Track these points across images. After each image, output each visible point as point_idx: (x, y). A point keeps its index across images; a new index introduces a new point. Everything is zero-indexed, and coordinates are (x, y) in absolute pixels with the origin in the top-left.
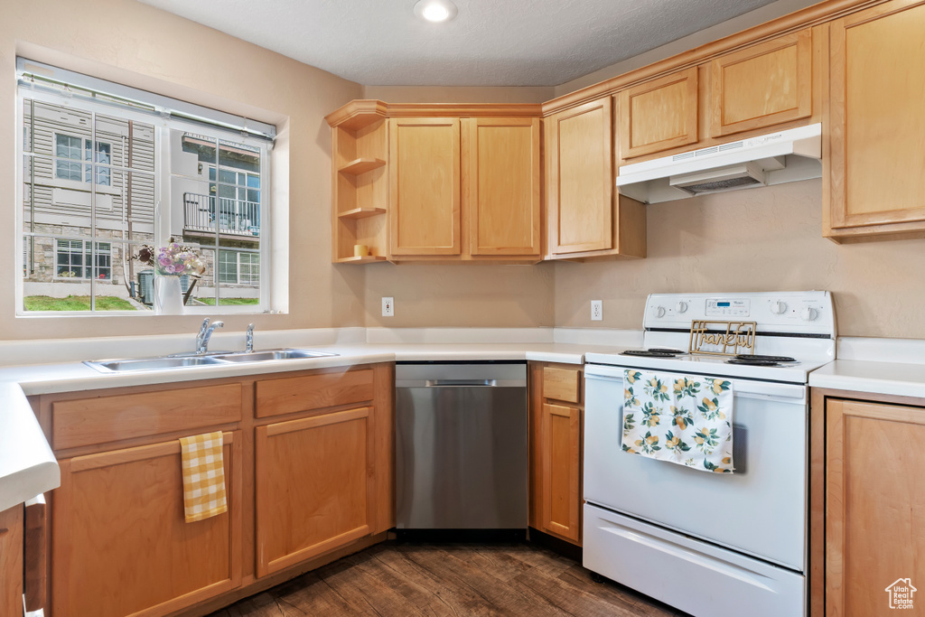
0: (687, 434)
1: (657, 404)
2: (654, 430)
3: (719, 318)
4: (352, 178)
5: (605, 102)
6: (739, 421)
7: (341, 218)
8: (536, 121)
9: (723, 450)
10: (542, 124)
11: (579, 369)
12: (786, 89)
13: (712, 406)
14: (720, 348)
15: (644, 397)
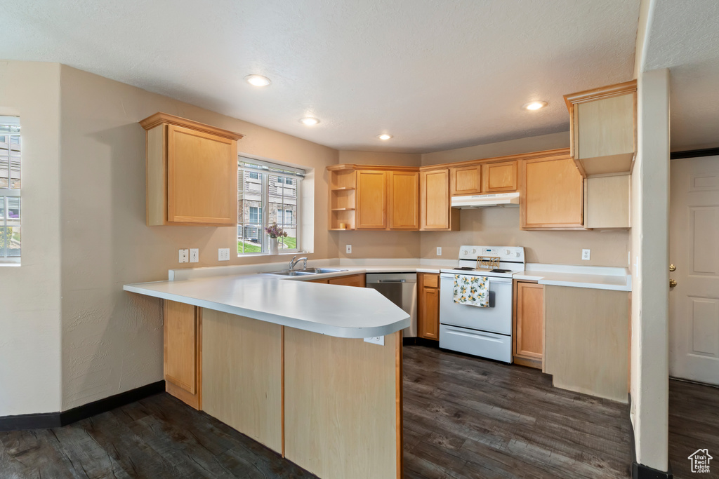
0: (475, 295)
1: (466, 286)
2: (464, 295)
3: (487, 255)
4: (336, 194)
5: (446, 171)
6: (492, 290)
7: (333, 211)
8: (417, 173)
9: (486, 299)
10: (419, 174)
11: (438, 275)
12: (509, 180)
13: (483, 286)
14: (487, 267)
15: (461, 284)
